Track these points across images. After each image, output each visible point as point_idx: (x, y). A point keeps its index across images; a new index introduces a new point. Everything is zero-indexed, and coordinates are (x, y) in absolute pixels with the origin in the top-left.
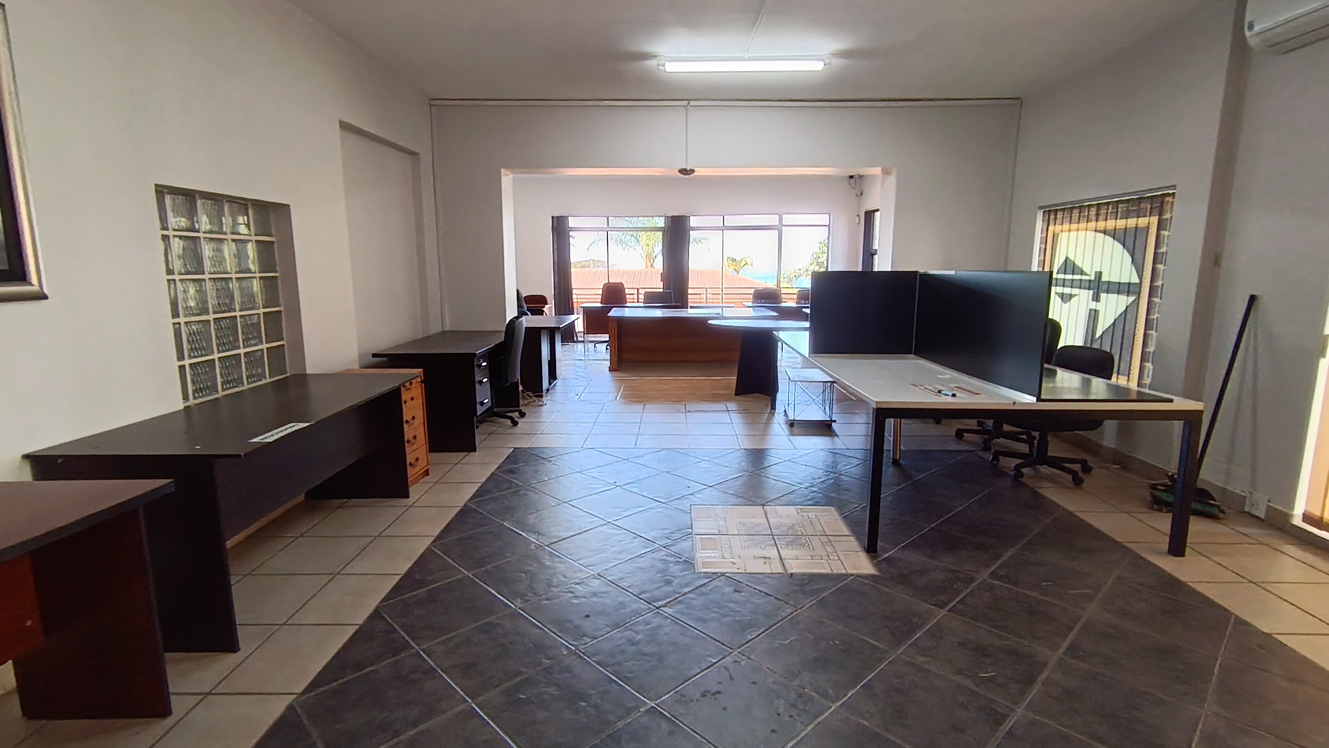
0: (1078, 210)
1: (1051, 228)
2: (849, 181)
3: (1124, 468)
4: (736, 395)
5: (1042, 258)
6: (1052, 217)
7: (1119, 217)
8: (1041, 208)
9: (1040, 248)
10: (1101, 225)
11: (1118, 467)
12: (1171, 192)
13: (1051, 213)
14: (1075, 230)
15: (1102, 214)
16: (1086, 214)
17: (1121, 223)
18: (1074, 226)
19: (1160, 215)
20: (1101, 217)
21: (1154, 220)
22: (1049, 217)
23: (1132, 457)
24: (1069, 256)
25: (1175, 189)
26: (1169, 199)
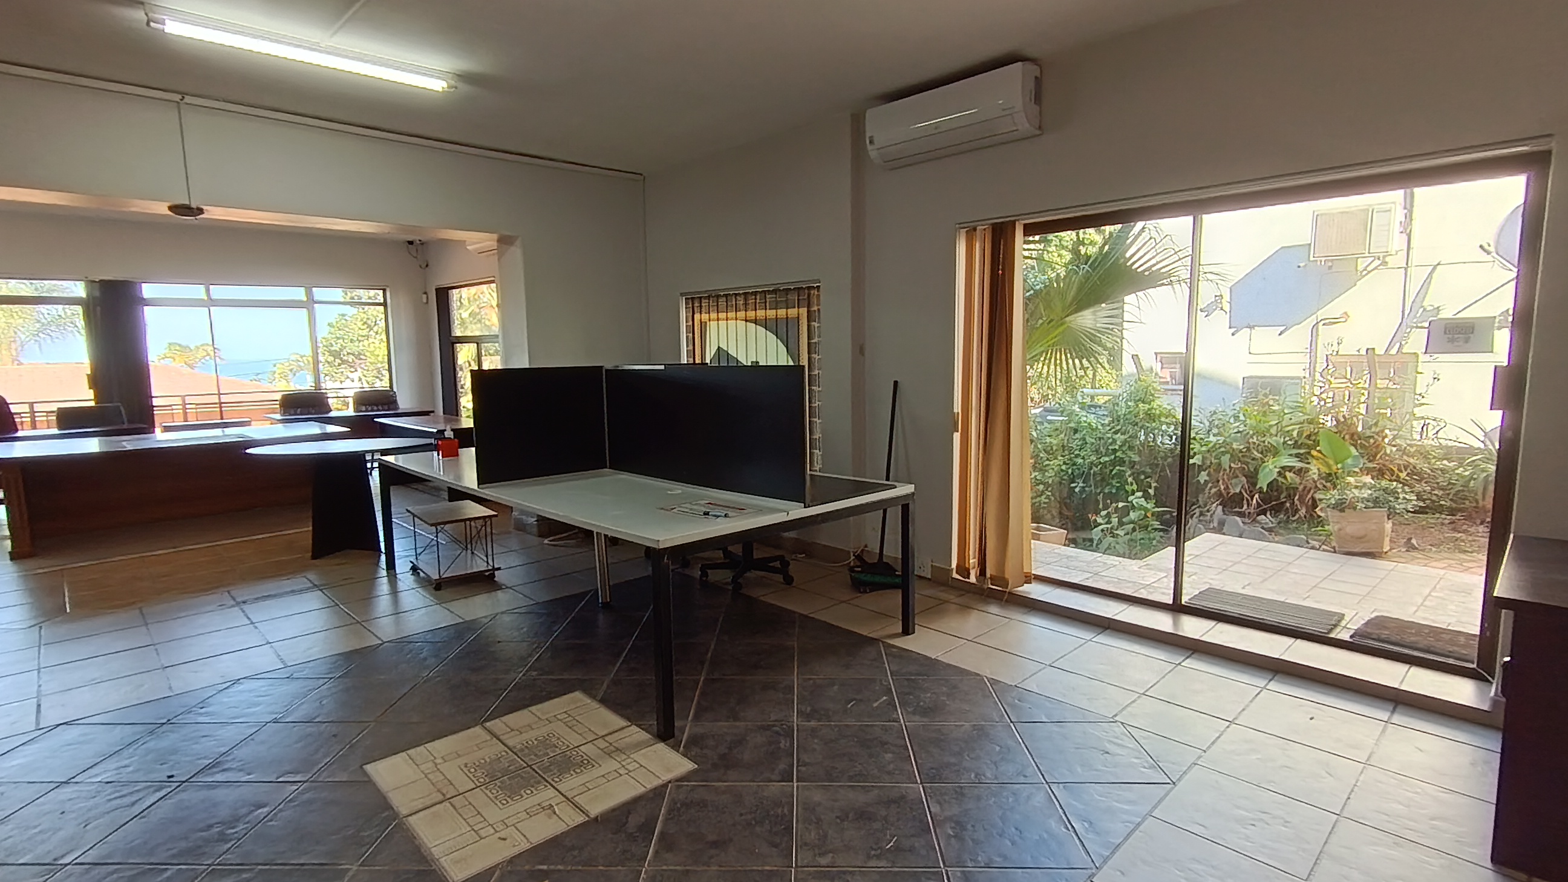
0: (724, 299)
1: (697, 316)
2: (408, 247)
3: (809, 555)
4: (314, 557)
5: (691, 347)
6: (696, 304)
7: (768, 307)
8: (682, 295)
9: (687, 337)
10: (751, 314)
11: (804, 555)
12: (815, 285)
13: (695, 301)
14: (723, 320)
15: (750, 304)
16: (734, 303)
17: (771, 313)
18: (722, 315)
19: (809, 307)
20: (750, 307)
21: (804, 311)
22: (693, 304)
23: (815, 543)
24: (721, 346)
25: (820, 282)
26: (814, 292)
